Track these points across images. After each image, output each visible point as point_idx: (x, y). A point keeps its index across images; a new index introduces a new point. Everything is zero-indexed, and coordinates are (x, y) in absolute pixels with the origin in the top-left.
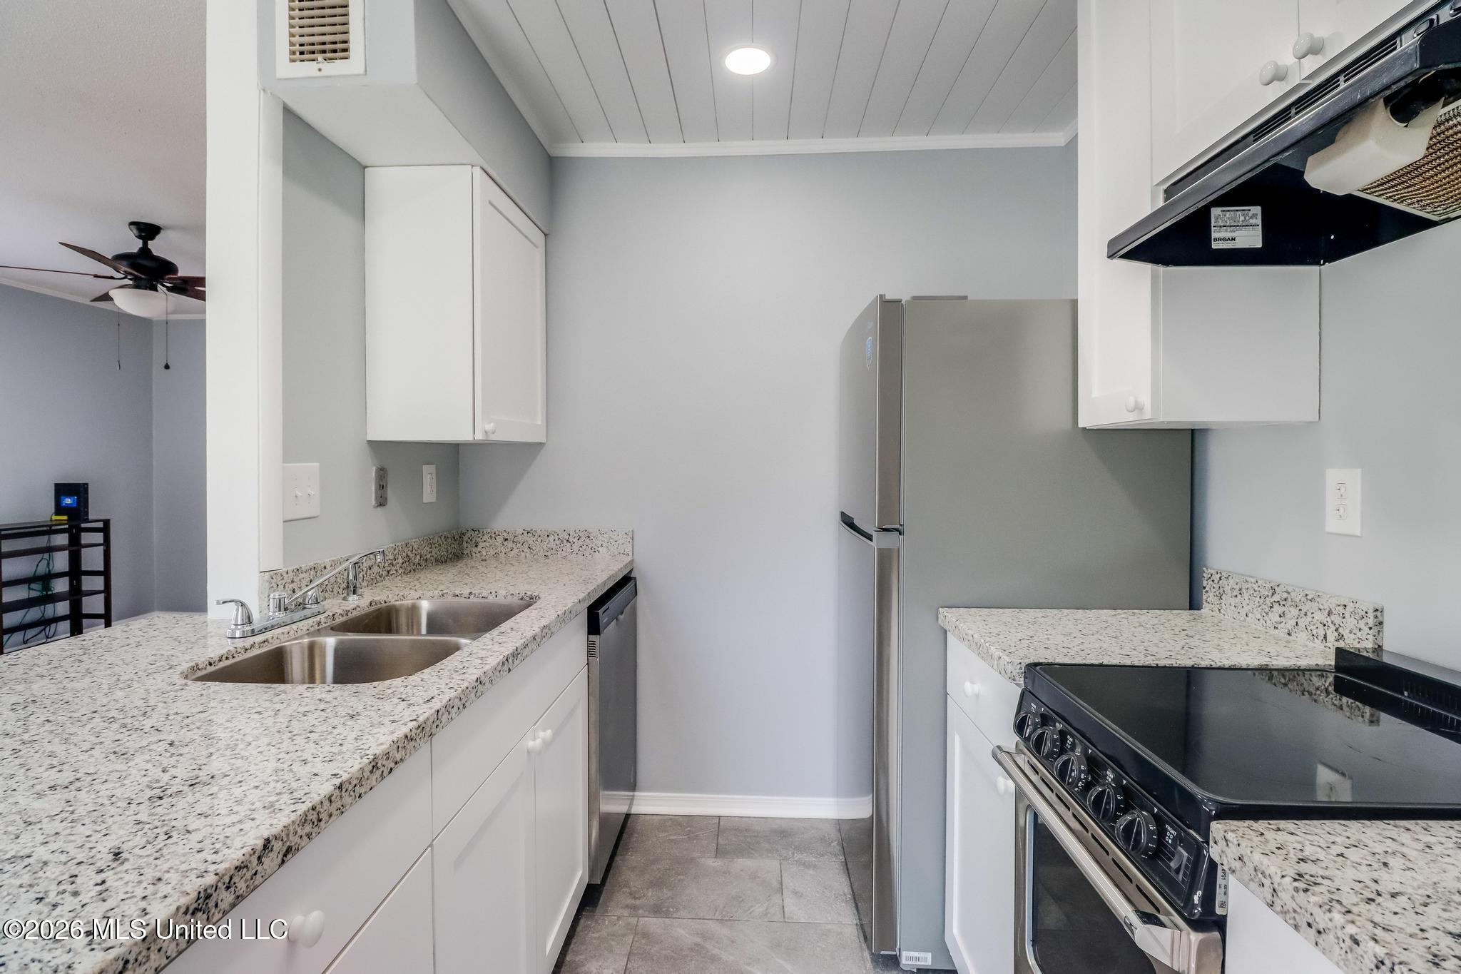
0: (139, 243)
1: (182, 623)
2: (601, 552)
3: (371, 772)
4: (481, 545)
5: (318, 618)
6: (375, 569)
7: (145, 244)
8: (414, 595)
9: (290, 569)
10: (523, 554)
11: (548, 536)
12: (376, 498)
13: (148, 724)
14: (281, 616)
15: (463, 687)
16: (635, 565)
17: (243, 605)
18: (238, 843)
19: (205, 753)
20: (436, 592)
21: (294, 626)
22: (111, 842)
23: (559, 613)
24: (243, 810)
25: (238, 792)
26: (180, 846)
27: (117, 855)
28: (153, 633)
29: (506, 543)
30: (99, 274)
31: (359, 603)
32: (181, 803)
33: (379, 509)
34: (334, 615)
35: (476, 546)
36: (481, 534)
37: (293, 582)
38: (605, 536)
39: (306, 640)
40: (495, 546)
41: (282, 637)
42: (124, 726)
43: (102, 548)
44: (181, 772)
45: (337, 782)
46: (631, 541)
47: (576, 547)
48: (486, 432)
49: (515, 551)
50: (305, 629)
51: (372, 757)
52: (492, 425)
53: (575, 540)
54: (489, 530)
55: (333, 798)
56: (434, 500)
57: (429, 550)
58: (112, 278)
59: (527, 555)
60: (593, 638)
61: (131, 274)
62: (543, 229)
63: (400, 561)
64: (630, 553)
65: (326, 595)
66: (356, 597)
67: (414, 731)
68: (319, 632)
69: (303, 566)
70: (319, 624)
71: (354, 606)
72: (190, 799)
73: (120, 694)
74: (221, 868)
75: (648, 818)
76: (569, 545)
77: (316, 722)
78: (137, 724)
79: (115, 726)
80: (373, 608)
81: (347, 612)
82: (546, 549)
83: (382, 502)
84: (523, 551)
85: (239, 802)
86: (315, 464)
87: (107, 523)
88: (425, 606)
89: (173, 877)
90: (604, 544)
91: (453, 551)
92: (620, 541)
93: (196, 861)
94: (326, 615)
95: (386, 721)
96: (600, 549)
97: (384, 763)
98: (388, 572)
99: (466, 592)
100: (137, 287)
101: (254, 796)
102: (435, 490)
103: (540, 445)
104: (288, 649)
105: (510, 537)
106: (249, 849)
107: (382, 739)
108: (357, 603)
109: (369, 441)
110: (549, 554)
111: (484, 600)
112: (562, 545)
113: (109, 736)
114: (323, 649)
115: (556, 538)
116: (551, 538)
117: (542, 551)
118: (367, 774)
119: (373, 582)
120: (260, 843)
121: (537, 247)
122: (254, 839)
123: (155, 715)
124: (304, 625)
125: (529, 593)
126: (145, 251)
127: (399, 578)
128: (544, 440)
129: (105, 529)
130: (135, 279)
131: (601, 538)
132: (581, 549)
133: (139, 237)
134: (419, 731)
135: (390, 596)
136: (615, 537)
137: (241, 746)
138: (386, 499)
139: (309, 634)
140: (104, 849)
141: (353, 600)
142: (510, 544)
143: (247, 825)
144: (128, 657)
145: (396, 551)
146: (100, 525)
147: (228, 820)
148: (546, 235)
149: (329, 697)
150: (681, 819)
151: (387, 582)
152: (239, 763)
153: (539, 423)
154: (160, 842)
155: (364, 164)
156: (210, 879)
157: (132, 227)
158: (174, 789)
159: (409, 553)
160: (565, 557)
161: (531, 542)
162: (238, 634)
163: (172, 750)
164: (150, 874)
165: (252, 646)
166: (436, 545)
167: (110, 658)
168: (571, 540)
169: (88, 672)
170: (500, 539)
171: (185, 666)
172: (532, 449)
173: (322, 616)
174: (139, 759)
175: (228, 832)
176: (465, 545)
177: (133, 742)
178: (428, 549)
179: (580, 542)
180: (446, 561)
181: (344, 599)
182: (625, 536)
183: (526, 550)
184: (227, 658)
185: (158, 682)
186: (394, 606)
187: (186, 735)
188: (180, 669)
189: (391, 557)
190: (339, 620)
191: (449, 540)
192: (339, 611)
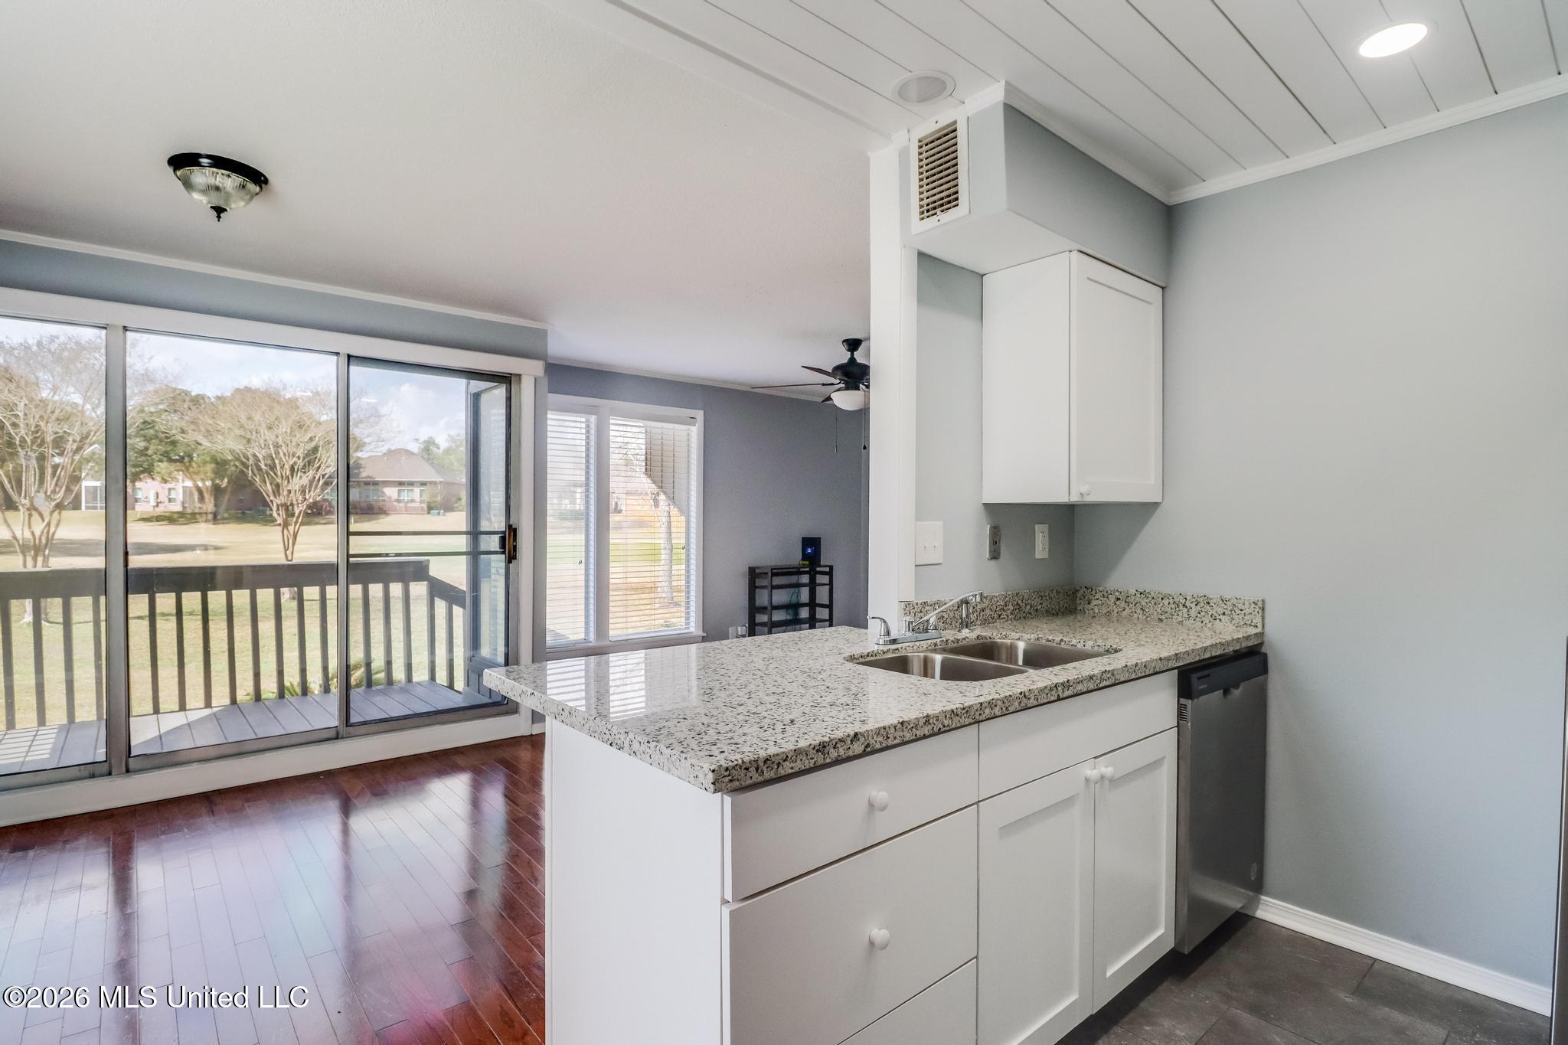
0: (849, 354)
1: (854, 633)
2: (1223, 620)
3: (925, 724)
4: (1094, 602)
5: (935, 641)
6: (988, 612)
7: (852, 355)
8: (1016, 635)
9: (920, 602)
10: (1136, 616)
11: (1162, 599)
12: (990, 552)
13: (820, 677)
14: (909, 634)
15: (1007, 694)
16: (1265, 639)
17: (884, 621)
18: (843, 730)
19: (842, 694)
20: (1033, 635)
21: (918, 643)
22: (791, 717)
23: (1128, 664)
24: (850, 720)
25: (850, 712)
26: (819, 724)
27: (792, 722)
28: (835, 635)
29: (1118, 603)
30: (825, 383)
31: (968, 635)
32: (824, 710)
33: (994, 561)
34: (947, 640)
35: (1089, 603)
36: (1094, 591)
37: (921, 612)
38: (1228, 603)
39: (922, 654)
40: (1107, 604)
41: (908, 649)
42: (809, 676)
43: (828, 587)
44: (828, 699)
45: (901, 720)
46: (1260, 611)
47: (1193, 613)
48: (1082, 494)
49: (1128, 611)
50: (925, 647)
51: (925, 715)
52: (1087, 486)
53: (1193, 605)
54: (1101, 589)
55: (897, 728)
56: (1047, 557)
57: (1040, 602)
58: (833, 384)
59: (1140, 616)
60: (1183, 701)
61: (843, 380)
62: (1159, 283)
63: (1011, 608)
64: (1260, 626)
65: (946, 626)
66: (967, 630)
67: (959, 710)
68: (935, 651)
69: (929, 601)
70: (936, 645)
71: (964, 637)
72: (829, 710)
73: (811, 661)
74: (832, 737)
75: (1274, 927)
76: (1185, 610)
77: (903, 693)
78: (815, 676)
79: (805, 675)
80: (979, 642)
81: (958, 640)
82: (1160, 612)
83: (995, 555)
84: (1136, 612)
85: (849, 716)
86: (938, 523)
87: (831, 568)
88: (1021, 646)
89: (811, 734)
90: (1227, 612)
91: (1066, 605)
92: (1247, 611)
93: (823, 732)
94: (941, 639)
95: (944, 700)
96: (1221, 617)
97: (935, 722)
98: (1000, 615)
99: (1058, 639)
100: (847, 388)
101: (857, 716)
102: (1047, 549)
103: (1156, 505)
104: (910, 659)
105: (1123, 597)
106: (847, 734)
107: (936, 707)
108: (967, 635)
109: (984, 504)
110: (1163, 617)
111: (1071, 648)
112: (1177, 609)
113: (802, 678)
114: (933, 661)
115: (1171, 601)
116: (1166, 602)
117: (1155, 614)
118: (921, 724)
119: (985, 622)
120: (852, 733)
121: (1151, 303)
122: (851, 730)
123: (824, 674)
124: (924, 644)
125: (1114, 646)
126: (852, 360)
127: (1010, 622)
128: (1160, 501)
129: (830, 574)
130: (846, 383)
131: (1223, 605)
132: (1199, 615)
133: (848, 351)
134: (964, 711)
135: (994, 634)
136: (1240, 606)
137: (860, 695)
138: (999, 553)
139: (927, 650)
140: (787, 718)
141: (965, 632)
142: (1123, 604)
143: (849, 725)
144: (820, 645)
145: (1007, 599)
146: (827, 569)
147: (842, 722)
148: (1163, 288)
149: (917, 683)
150: (1319, 943)
151: (998, 624)
152: (856, 701)
153: (1153, 482)
154: (810, 722)
155: (982, 272)
156: (826, 739)
157: (844, 343)
158: (822, 705)
159: (1020, 602)
160: (1181, 622)
161: (1144, 604)
162: (881, 642)
163: (827, 690)
164: (803, 731)
165: (888, 650)
166: (1047, 598)
167: (811, 644)
168: (1188, 604)
169: (799, 649)
170: (1112, 598)
171: (847, 655)
172: (1148, 509)
173: (938, 640)
174: (812, 691)
175: (840, 725)
176: (1078, 601)
177: (812, 683)
178: (1038, 600)
179: (1198, 608)
180: (1057, 614)
181: (959, 631)
182: (1253, 605)
183: (1139, 611)
184: (872, 656)
185: (831, 660)
186: (996, 643)
187: (836, 685)
188: (844, 655)
189: (1002, 603)
190: (951, 645)
191: (1062, 595)
192: (951, 639)
